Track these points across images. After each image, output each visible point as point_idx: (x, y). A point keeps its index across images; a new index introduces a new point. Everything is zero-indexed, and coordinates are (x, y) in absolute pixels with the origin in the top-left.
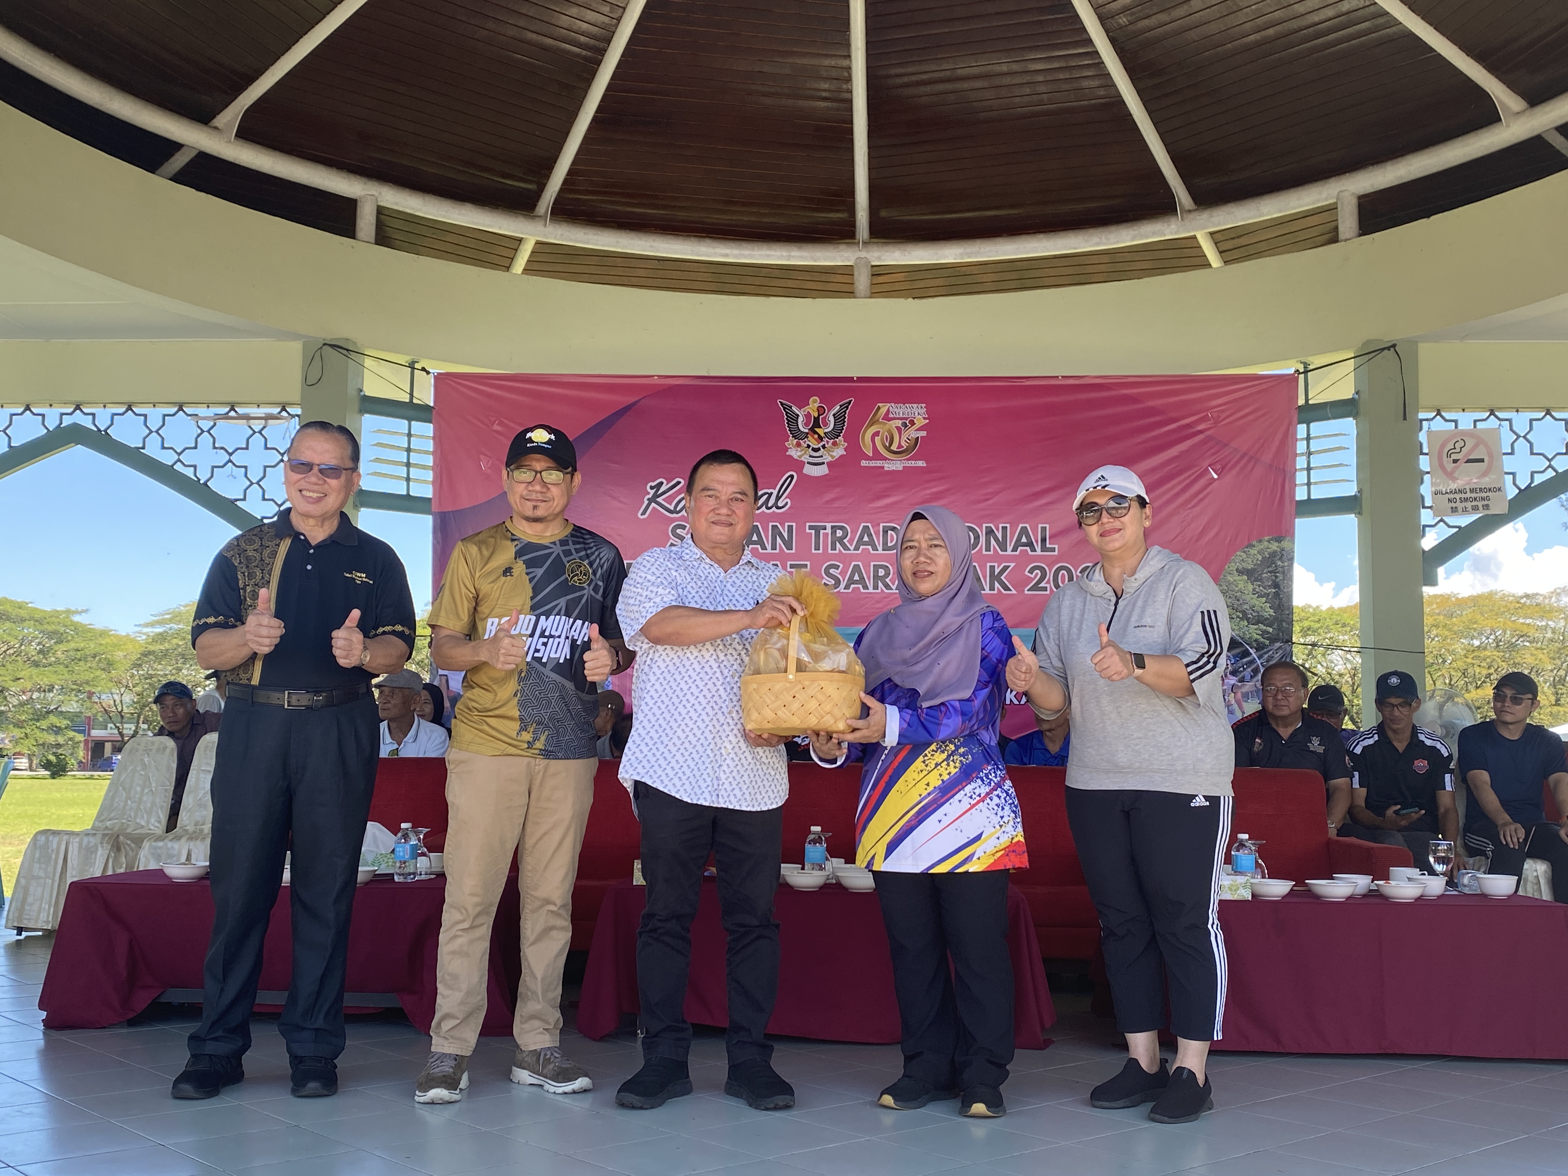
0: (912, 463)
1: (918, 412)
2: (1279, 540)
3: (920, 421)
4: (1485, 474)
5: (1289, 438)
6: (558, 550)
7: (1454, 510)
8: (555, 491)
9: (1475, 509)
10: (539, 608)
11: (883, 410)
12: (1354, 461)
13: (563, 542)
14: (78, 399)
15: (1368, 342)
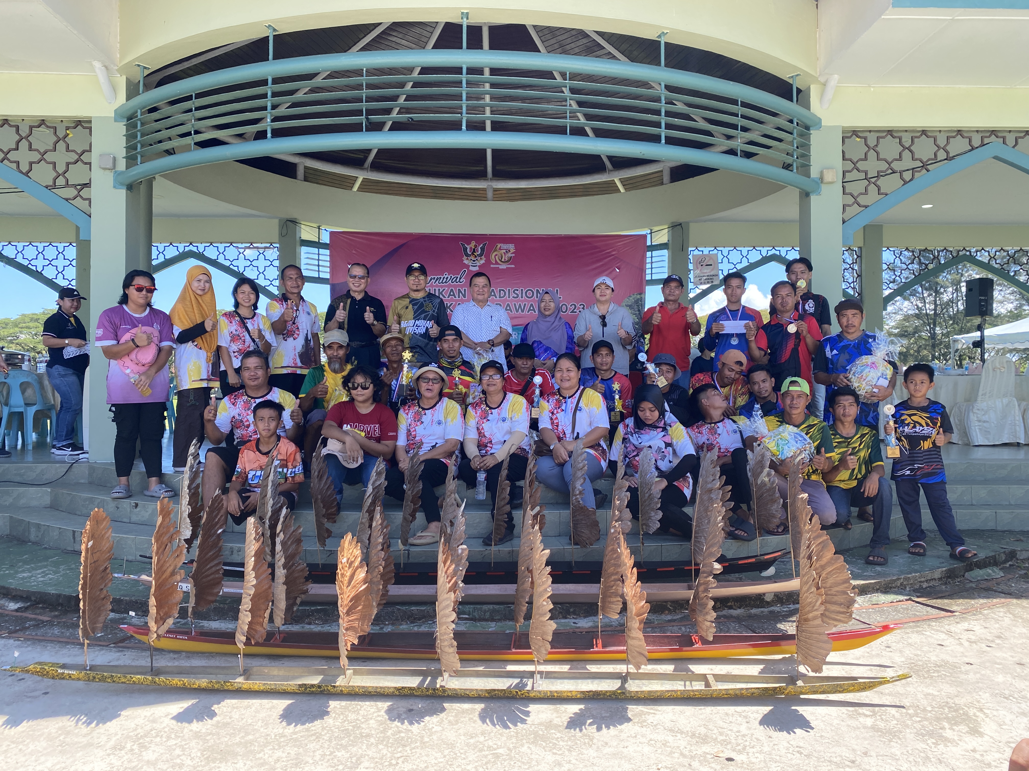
0: (510, 266)
1: (511, 247)
2: (640, 294)
3: (512, 250)
4: (712, 270)
5: (644, 257)
6: (422, 300)
7: (701, 284)
8: (422, 282)
9: (708, 283)
10: (416, 318)
11: (499, 246)
12: (667, 265)
13: (424, 298)
14: (191, 241)
15: (672, 223)
